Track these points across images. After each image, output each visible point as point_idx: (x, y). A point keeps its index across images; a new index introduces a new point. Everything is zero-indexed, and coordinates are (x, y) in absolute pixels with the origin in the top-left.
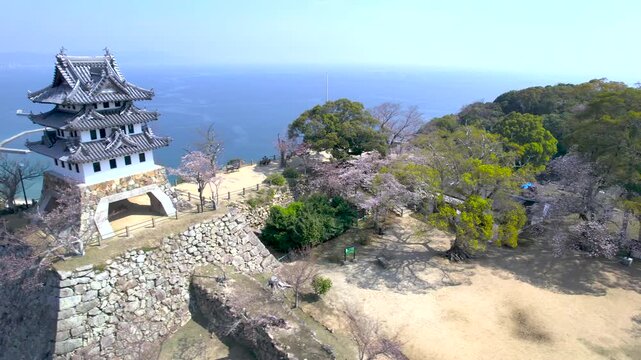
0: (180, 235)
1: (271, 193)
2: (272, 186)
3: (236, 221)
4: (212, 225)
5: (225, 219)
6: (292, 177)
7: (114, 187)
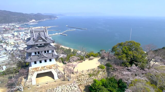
0: (53, 89)
1: (98, 72)
2: (100, 69)
3: (75, 86)
4: (65, 87)
5: (71, 85)
6: (108, 66)
7: (39, 69)
